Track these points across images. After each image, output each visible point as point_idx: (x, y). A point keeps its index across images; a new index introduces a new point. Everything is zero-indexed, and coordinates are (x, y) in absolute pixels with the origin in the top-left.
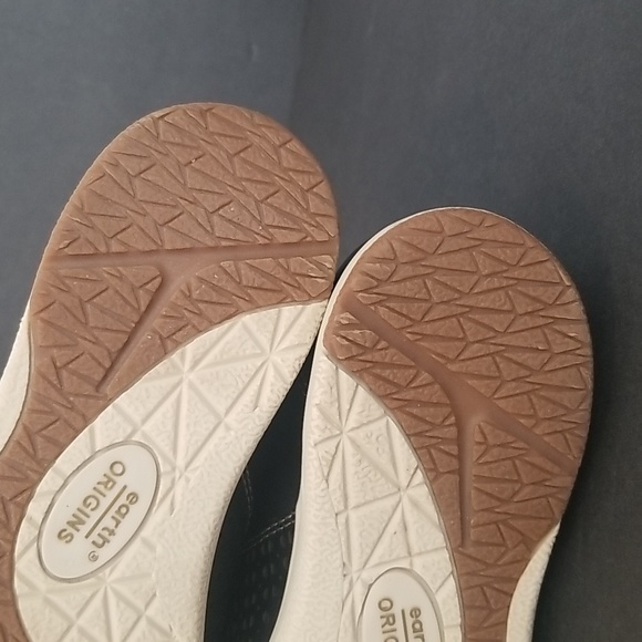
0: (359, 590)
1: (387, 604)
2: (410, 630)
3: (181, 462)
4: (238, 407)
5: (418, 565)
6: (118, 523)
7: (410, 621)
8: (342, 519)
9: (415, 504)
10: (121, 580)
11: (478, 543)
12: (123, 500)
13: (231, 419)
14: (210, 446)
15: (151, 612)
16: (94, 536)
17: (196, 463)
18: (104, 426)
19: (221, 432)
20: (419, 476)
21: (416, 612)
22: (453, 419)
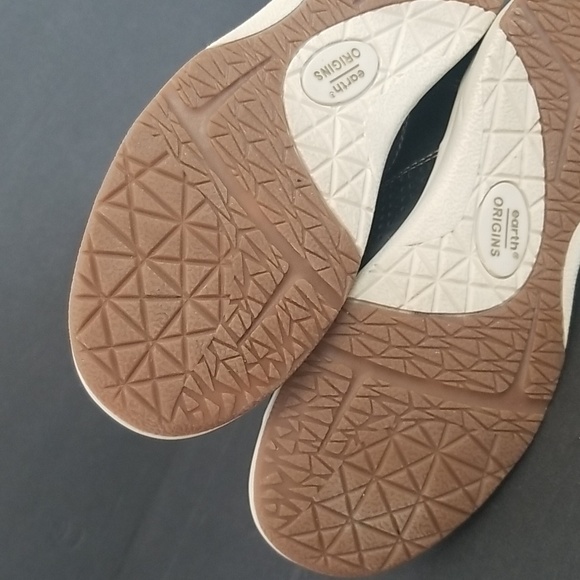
0: (484, 187)
1: (499, 202)
2: (510, 224)
3: (393, 66)
4: (435, 50)
5: (524, 184)
6: (350, 83)
7: (511, 218)
8: (486, 135)
9: (533, 143)
10: (345, 116)
11: (564, 182)
12: (355, 72)
13: (429, 55)
14: (413, 65)
15: (359, 142)
16: (335, 84)
17: (402, 72)
18: (353, 26)
19: (420, 60)
20: (539, 127)
21: (516, 213)
22: (566, 98)
